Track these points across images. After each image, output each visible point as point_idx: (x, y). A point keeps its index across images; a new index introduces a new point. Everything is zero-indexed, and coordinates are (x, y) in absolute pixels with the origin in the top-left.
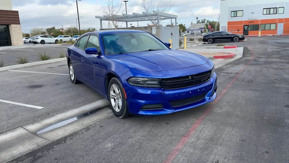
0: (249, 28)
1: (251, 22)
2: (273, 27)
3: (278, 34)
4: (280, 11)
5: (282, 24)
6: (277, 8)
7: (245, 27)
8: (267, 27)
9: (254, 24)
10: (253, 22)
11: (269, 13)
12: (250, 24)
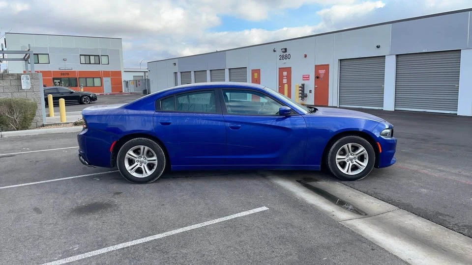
0: (63, 82)
1: (64, 74)
2: (97, 82)
3: (105, 92)
4: (104, 60)
5: (109, 79)
6: (99, 56)
7: (55, 81)
8: (89, 81)
9: (70, 76)
10: (67, 73)
11: (89, 63)
12: (63, 76)
